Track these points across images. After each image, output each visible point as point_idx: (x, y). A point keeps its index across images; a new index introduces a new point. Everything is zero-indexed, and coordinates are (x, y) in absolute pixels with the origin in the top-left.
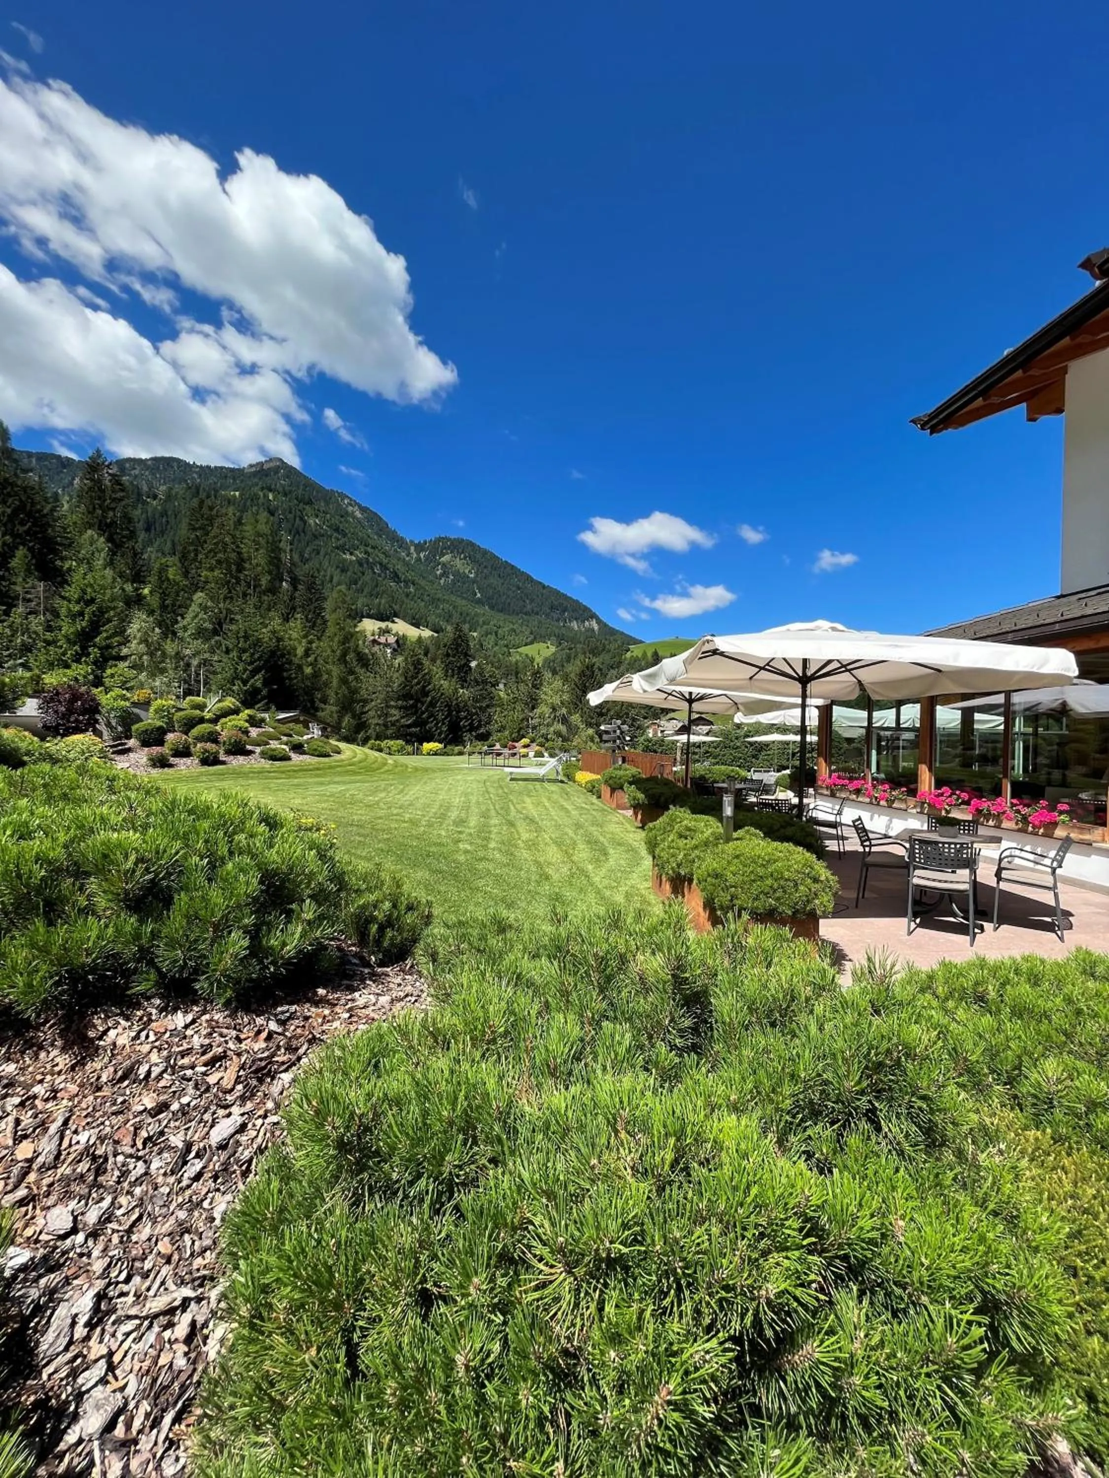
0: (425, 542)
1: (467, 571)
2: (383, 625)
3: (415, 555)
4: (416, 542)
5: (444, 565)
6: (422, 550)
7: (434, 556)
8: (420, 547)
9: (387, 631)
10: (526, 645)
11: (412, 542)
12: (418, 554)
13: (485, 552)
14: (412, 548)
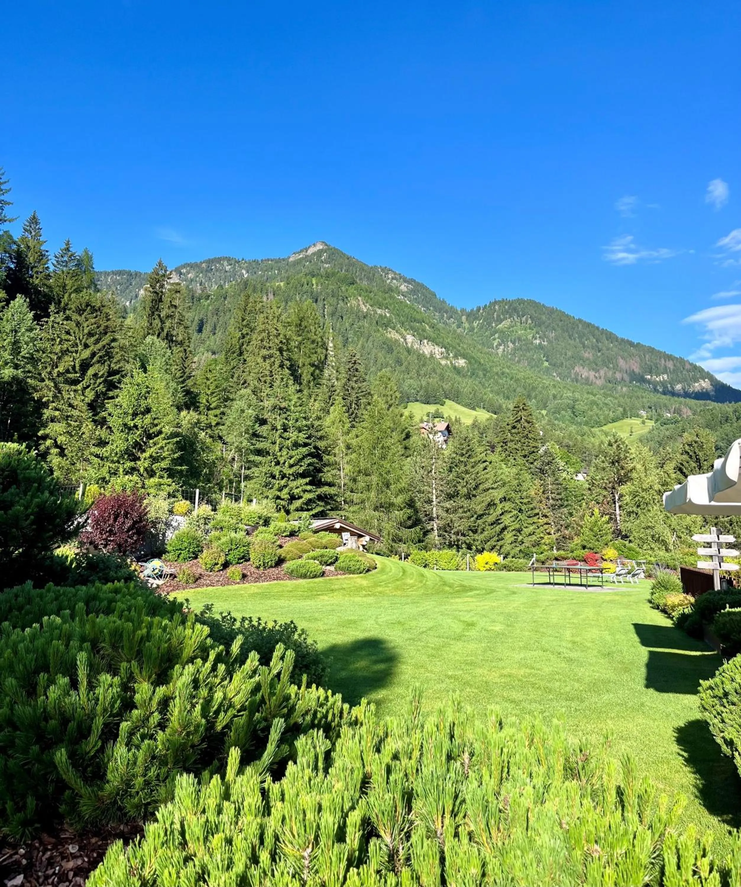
0: (479, 309)
1: (530, 337)
2: (432, 408)
3: (467, 325)
4: (469, 310)
5: (502, 332)
6: (476, 319)
7: (489, 324)
8: (472, 316)
9: (437, 415)
10: (614, 421)
11: (463, 310)
12: (471, 323)
13: (552, 311)
14: (464, 318)
